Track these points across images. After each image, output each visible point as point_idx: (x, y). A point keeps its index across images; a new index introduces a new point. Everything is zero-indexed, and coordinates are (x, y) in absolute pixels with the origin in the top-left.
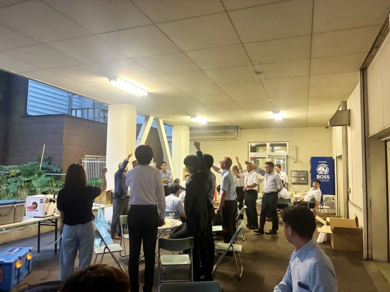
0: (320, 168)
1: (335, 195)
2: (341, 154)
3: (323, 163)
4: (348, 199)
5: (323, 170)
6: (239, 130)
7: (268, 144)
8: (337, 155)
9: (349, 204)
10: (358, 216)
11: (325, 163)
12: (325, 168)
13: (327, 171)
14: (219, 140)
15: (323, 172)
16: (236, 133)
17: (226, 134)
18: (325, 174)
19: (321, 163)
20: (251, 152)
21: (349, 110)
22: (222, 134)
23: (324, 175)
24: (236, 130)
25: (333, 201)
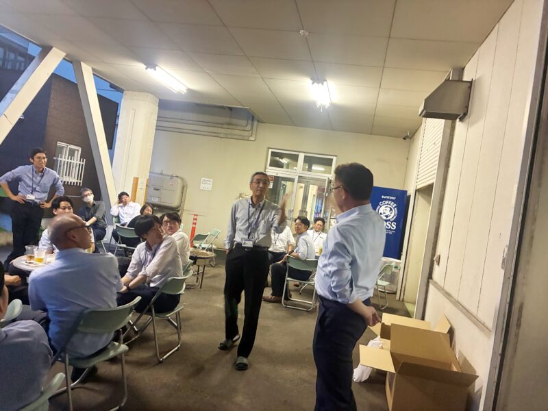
0: (383, 208)
1: (399, 258)
2: (434, 181)
3: (389, 200)
4: (430, 276)
5: (388, 213)
6: (255, 123)
7: (301, 157)
8: (418, 187)
9: (431, 287)
10: (455, 327)
11: (392, 200)
12: (391, 210)
13: (392, 215)
14: (216, 135)
15: (387, 216)
16: (249, 128)
17: (230, 127)
18: (389, 220)
19: (386, 200)
20: (270, 166)
21: (471, 82)
22: (224, 126)
23: (386, 221)
24: (250, 122)
25: (396, 271)
